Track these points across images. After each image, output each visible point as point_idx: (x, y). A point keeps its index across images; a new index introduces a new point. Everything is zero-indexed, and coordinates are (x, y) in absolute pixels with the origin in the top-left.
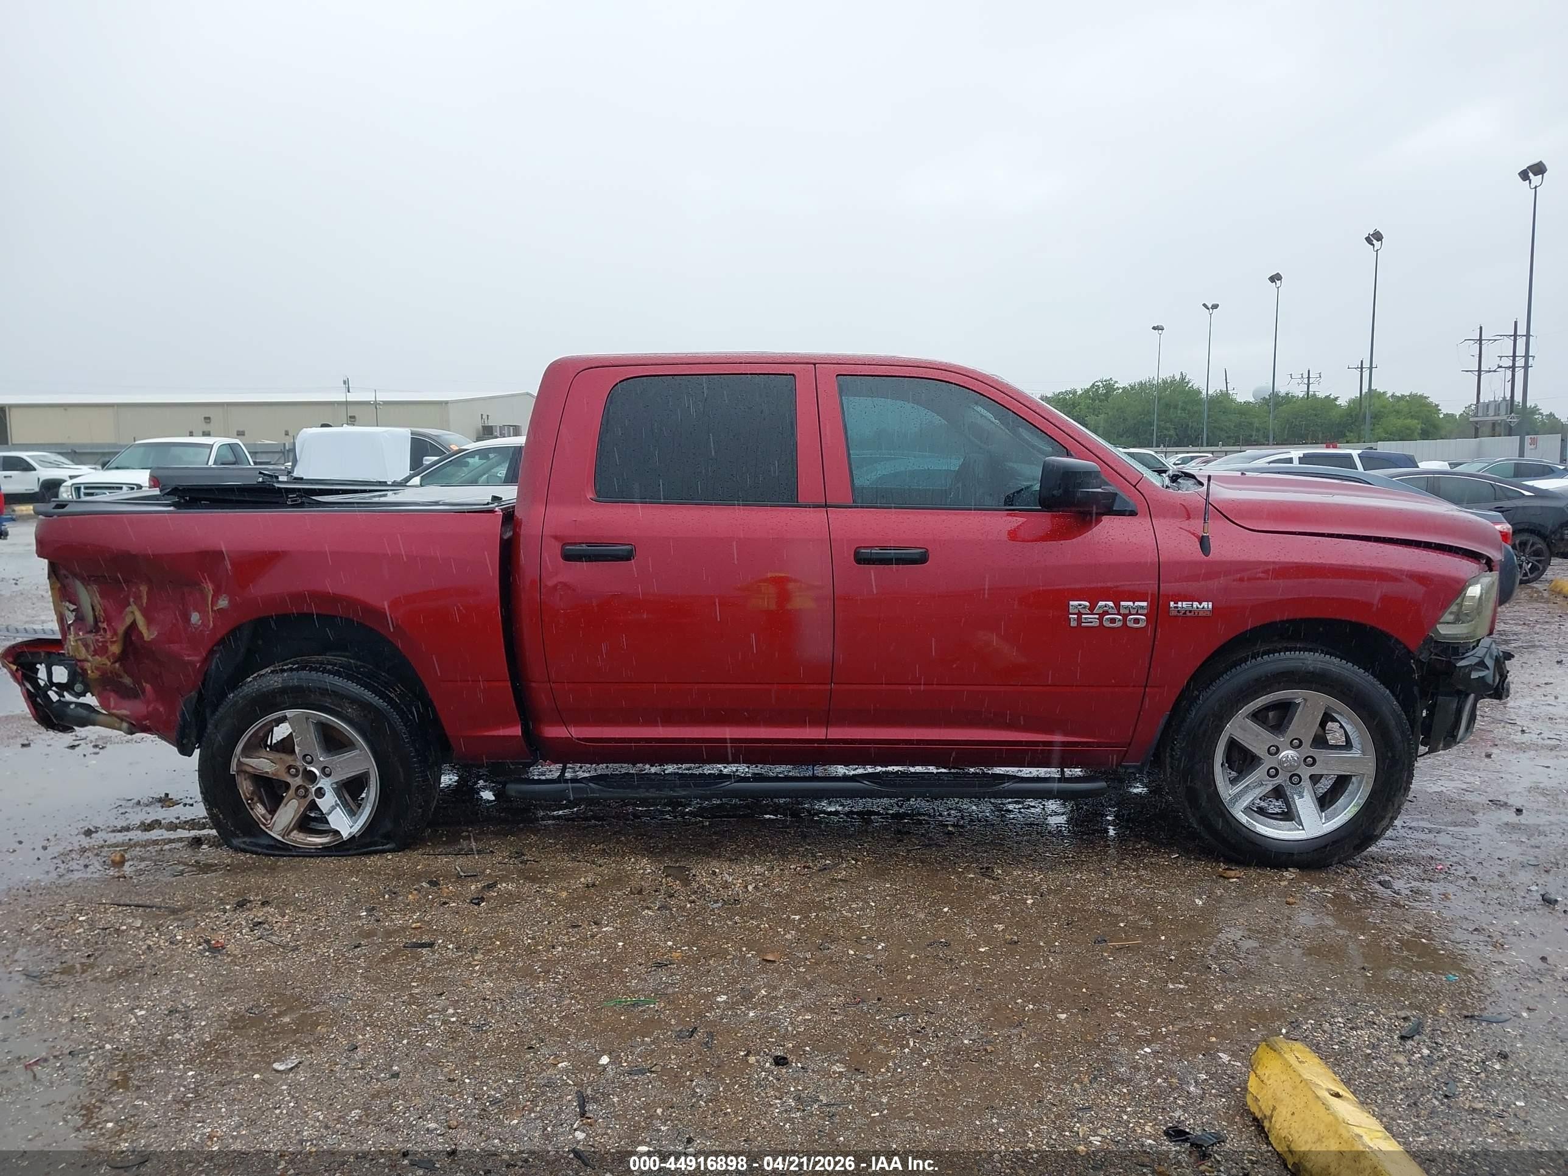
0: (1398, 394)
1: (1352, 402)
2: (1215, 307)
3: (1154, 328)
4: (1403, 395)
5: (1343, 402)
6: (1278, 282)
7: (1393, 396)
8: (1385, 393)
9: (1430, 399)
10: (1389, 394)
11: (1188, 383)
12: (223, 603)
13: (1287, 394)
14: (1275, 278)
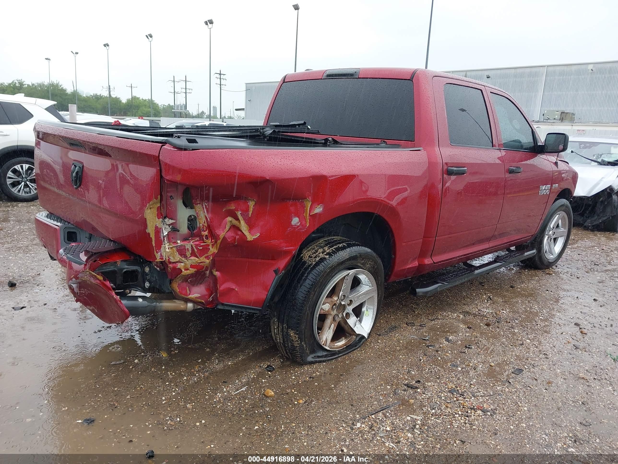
0: (144, 99)
1: (128, 100)
2: (77, 53)
3: (46, 59)
4: (146, 99)
5: (124, 101)
6: (108, 47)
7: (142, 99)
8: (139, 98)
9: (155, 102)
10: (141, 98)
11: (61, 86)
12: (318, 210)
13: (100, 94)
14: (106, 45)
